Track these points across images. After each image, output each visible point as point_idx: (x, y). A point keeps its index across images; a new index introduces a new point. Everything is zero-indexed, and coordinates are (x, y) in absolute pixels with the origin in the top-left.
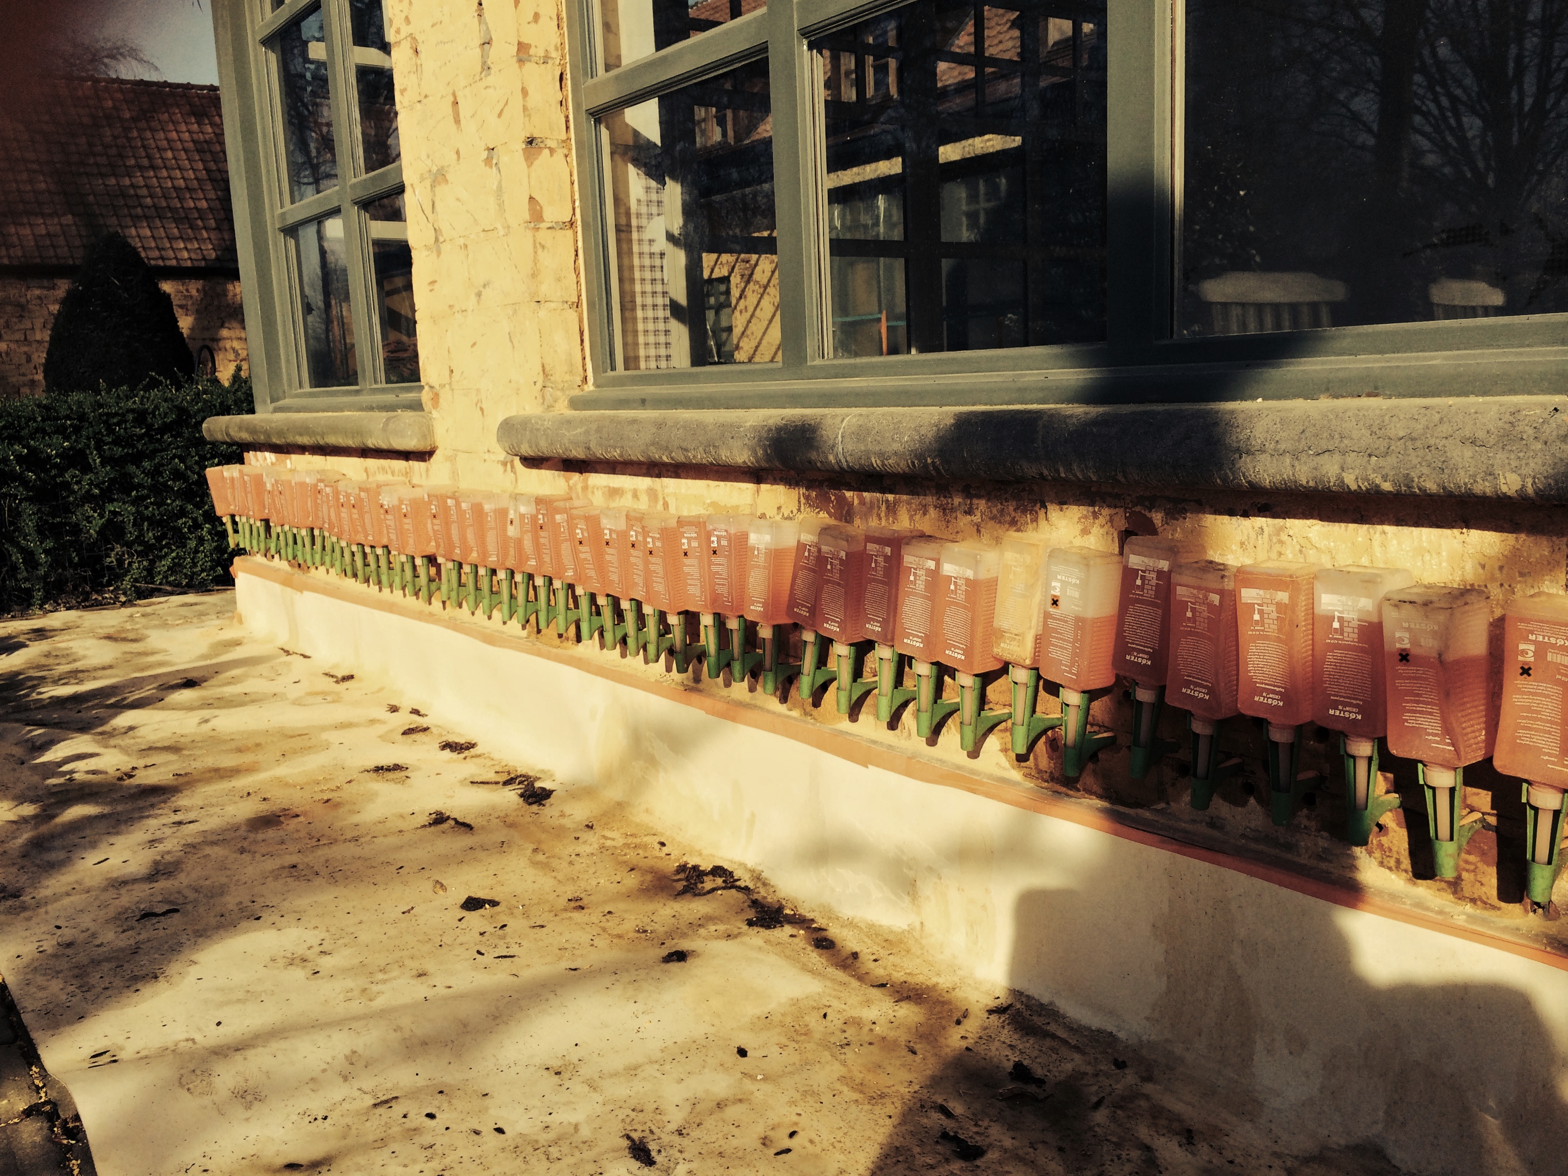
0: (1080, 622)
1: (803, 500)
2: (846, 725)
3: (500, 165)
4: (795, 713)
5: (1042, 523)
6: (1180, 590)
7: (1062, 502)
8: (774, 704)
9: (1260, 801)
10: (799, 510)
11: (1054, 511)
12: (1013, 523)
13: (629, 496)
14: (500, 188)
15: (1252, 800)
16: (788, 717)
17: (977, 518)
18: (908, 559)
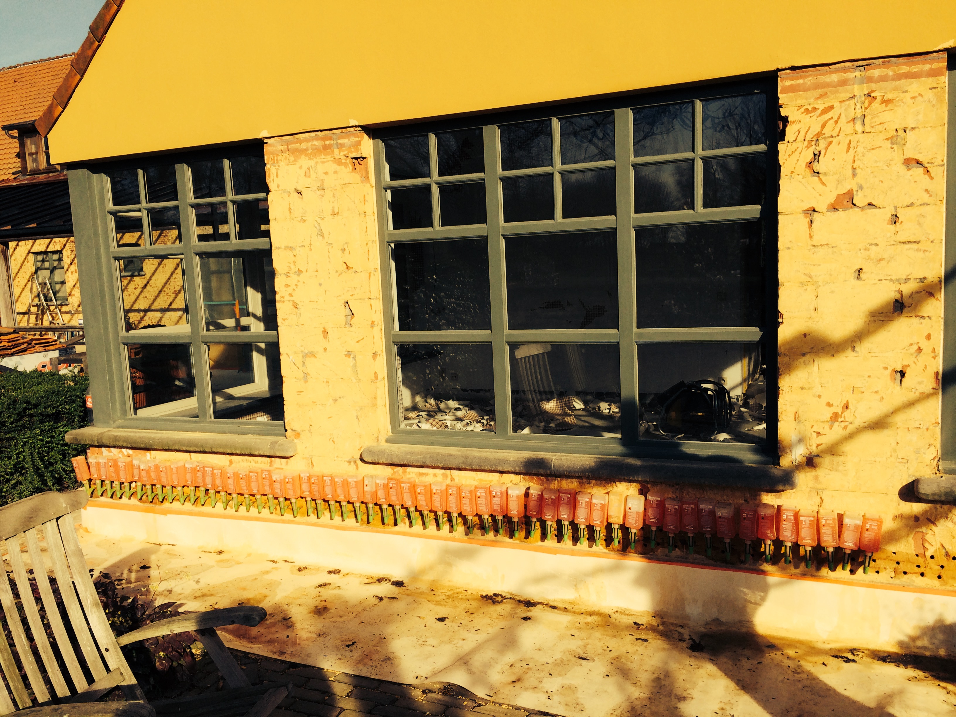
0: (638, 513)
1: (522, 479)
2: (540, 543)
3: (356, 359)
4: (517, 542)
5: (615, 487)
6: (667, 505)
7: (620, 481)
8: (507, 539)
9: (679, 549)
10: (520, 482)
11: (618, 484)
12: (604, 486)
13: (432, 476)
14: (355, 366)
15: (677, 549)
16: (514, 543)
17: (592, 485)
18: (579, 498)
